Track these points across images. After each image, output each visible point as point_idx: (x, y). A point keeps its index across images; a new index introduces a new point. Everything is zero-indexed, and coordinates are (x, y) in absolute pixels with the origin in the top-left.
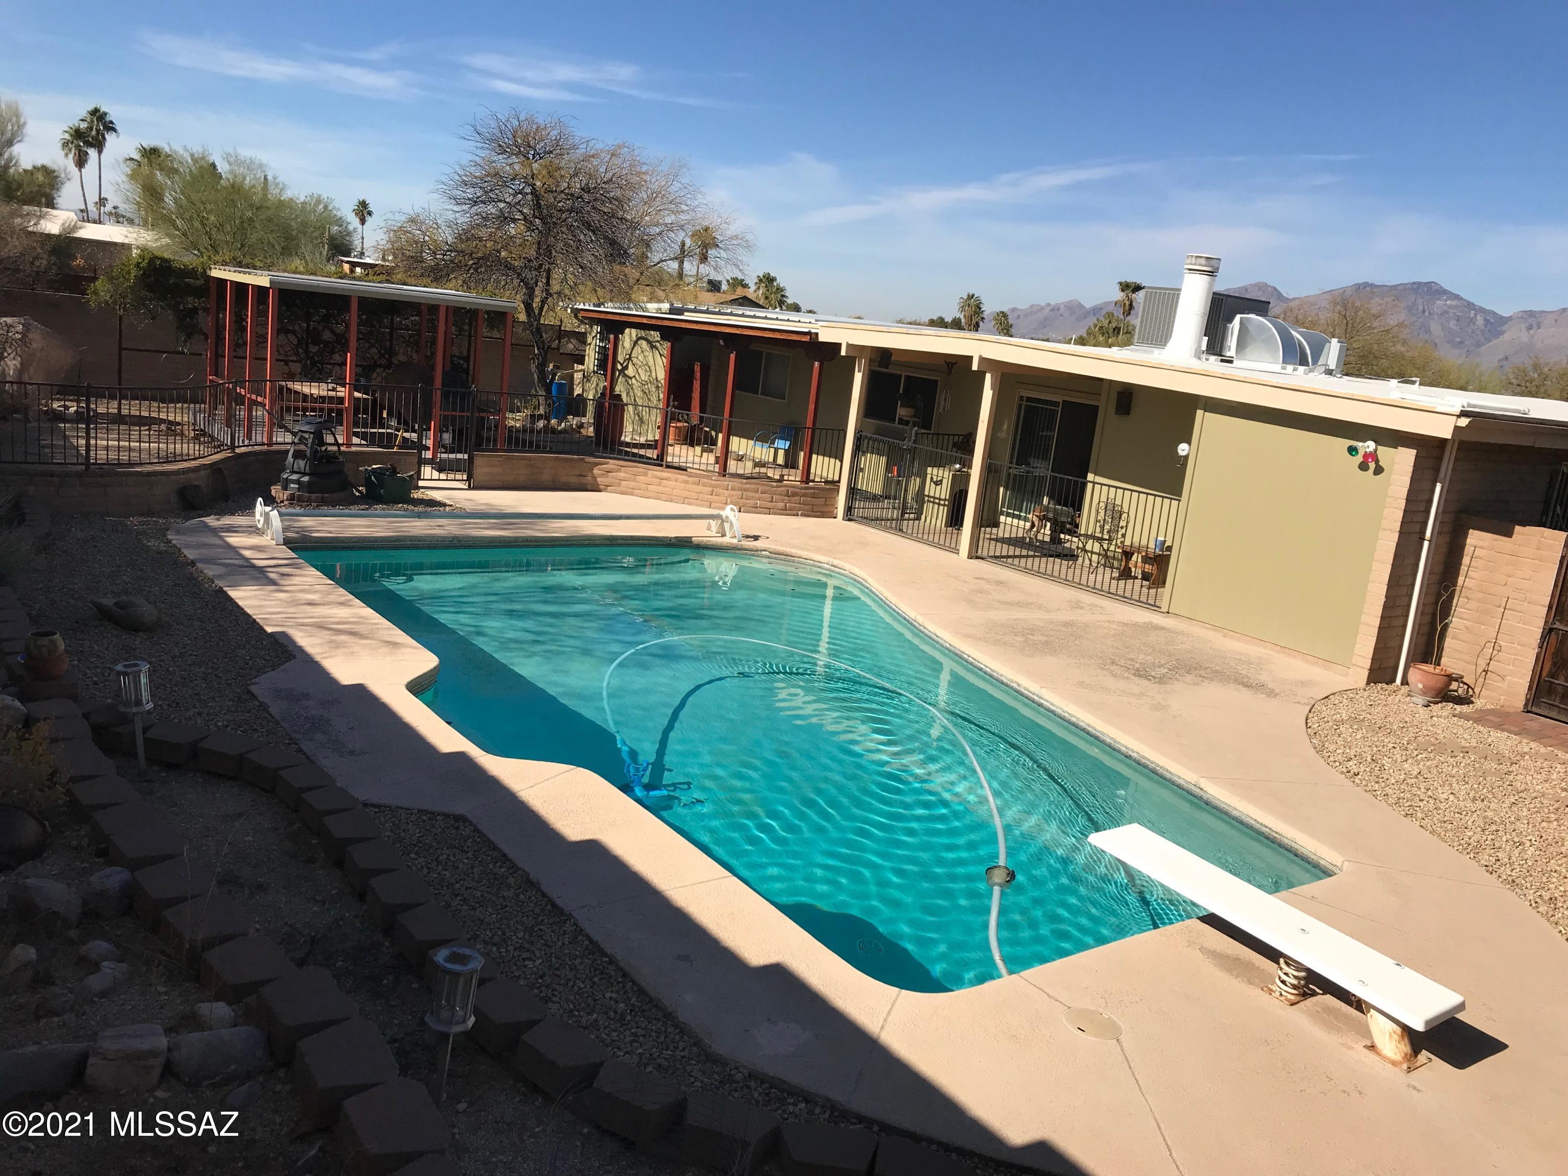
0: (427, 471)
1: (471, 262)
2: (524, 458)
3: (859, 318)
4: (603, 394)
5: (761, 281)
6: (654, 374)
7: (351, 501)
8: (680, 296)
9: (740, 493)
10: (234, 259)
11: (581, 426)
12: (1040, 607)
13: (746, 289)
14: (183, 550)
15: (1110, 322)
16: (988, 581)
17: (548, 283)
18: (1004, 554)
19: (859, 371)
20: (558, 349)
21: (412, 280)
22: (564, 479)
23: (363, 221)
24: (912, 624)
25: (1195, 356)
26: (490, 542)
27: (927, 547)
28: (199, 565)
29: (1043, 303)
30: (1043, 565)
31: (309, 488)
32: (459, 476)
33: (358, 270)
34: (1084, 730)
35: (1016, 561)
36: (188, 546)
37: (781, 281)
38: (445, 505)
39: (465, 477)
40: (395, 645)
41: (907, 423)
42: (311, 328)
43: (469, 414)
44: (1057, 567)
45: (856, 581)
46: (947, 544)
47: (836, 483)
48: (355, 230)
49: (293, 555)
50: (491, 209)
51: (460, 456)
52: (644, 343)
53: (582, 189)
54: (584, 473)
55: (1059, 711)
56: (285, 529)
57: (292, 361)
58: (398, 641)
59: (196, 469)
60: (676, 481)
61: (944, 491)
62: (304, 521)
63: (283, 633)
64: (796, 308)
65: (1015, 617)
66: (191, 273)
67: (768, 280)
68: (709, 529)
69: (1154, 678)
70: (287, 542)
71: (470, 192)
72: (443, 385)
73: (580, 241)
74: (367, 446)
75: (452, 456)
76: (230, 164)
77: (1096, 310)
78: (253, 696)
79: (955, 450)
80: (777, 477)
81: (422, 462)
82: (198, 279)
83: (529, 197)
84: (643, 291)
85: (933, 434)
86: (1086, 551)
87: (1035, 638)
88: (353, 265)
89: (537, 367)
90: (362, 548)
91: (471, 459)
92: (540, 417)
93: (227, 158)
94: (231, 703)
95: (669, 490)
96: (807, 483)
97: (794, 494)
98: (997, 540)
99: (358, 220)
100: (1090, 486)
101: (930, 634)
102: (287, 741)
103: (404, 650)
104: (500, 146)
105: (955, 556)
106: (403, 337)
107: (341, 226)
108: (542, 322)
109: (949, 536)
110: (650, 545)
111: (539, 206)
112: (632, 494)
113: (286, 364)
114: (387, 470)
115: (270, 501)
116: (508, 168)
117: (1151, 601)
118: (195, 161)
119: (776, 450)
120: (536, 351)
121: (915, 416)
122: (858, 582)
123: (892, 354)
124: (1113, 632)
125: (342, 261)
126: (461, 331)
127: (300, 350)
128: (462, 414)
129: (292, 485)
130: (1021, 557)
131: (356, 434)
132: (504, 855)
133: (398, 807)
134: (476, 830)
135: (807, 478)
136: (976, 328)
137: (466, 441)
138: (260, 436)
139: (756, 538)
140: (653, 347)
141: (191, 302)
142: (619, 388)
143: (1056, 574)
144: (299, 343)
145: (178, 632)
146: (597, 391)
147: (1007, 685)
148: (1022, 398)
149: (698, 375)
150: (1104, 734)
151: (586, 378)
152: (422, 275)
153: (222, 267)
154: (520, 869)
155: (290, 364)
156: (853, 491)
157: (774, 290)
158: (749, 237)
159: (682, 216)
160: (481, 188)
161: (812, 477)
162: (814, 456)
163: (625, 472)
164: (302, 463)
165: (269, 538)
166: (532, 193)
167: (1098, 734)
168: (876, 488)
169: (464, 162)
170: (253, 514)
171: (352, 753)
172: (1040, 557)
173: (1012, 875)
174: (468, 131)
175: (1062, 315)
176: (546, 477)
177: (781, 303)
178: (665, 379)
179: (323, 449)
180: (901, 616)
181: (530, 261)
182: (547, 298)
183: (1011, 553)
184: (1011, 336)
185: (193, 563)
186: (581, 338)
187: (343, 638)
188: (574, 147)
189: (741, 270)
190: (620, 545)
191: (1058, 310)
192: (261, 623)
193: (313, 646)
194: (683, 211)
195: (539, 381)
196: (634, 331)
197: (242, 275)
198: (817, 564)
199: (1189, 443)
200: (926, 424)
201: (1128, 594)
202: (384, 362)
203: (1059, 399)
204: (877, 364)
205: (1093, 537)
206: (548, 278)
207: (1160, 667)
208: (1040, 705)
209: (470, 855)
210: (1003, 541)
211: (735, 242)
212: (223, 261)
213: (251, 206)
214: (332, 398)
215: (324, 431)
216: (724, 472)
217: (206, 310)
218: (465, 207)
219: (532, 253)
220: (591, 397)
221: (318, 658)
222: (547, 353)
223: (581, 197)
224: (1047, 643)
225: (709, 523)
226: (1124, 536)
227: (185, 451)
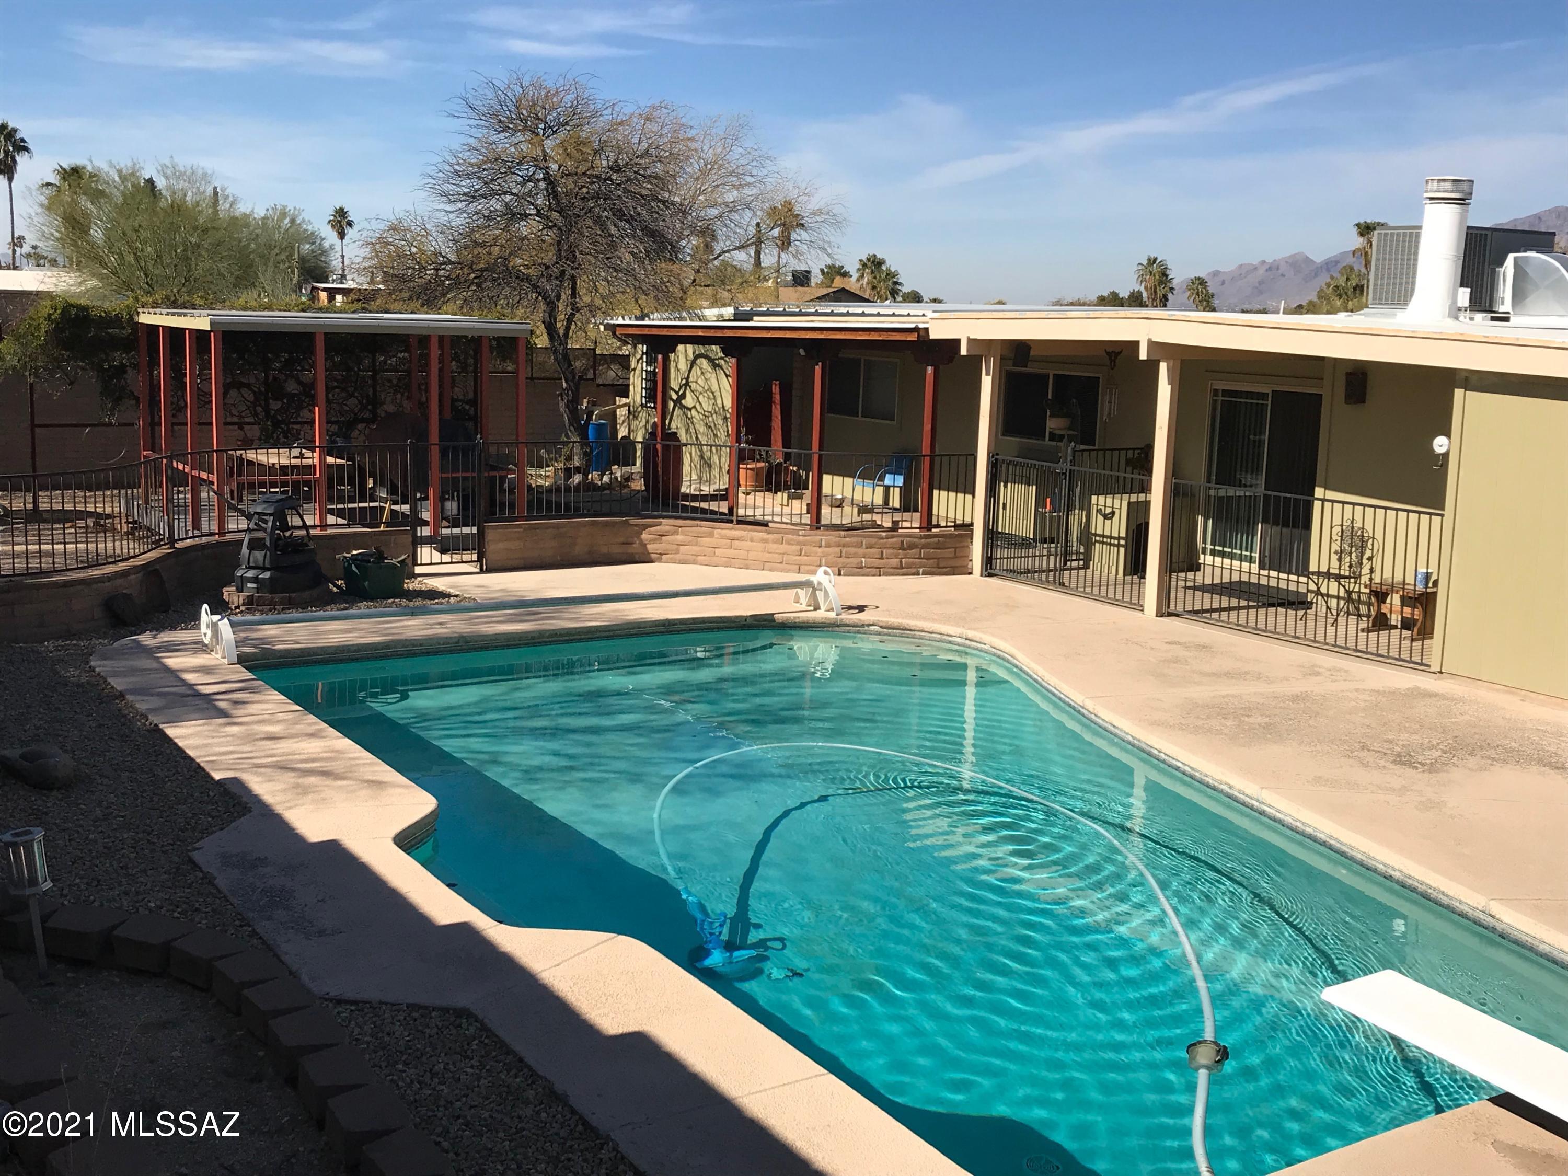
0: (426, 553)
1: (473, 276)
2: (547, 527)
3: (1001, 303)
4: (653, 434)
5: (864, 265)
6: (719, 402)
7: (326, 600)
8: (750, 295)
9: (838, 550)
10: (168, 298)
11: (628, 478)
12: (1259, 677)
13: (846, 279)
14: (109, 680)
15: (1348, 279)
16: (1186, 646)
17: (574, 294)
18: (1207, 606)
19: (988, 374)
20: (594, 380)
21: (396, 306)
22: (604, 550)
23: (342, 235)
24: (1079, 712)
25: (1450, 316)
26: (508, 640)
27: (1099, 605)
28: (130, 698)
29: (1255, 262)
30: (1261, 618)
31: (271, 586)
32: (466, 557)
33: (339, 298)
34: (1324, 844)
35: (1224, 615)
36: (116, 674)
37: (892, 264)
38: (449, 596)
39: (475, 557)
40: (378, 784)
41: (1061, 438)
42: (271, 378)
43: (475, 475)
44: (1281, 619)
45: (1001, 659)
46: (1127, 598)
47: (968, 527)
48: (332, 247)
49: (249, 675)
50: (496, 204)
51: (466, 530)
52: (704, 362)
53: (611, 168)
54: (630, 540)
55: (1288, 820)
56: (238, 644)
57: (249, 424)
58: (386, 779)
59: (124, 574)
60: (752, 541)
61: (1119, 527)
62: (266, 630)
63: (235, 779)
64: (916, 298)
65: (1224, 693)
66: (113, 321)
67: (874, 264)
68: (797, 601)
69: (1423, 764)
70: (243, 660)
71: (466, 185)
72: (442, 438)
73: (611, 235)
74: (348, 525)
75: (456, 531)
76: (167, 178)
77: (1329, 265)
78: (195, 866)
79: (1129, 469)
80: (889, 525)
81: (419, 541)
82: (124, 328)
83: (542, 185)
84: (702, 293)
85: (1097, 450)
86: (1322, 595)
87: (1251, 720)
88: (332, 293)
89: (567, 406)
90: (341, 661)
91: (481, 532)
92: (578, 470)
93: (163, 170)
94: (166, 876)
95: (742, 554)
96: (930, 530)
97: (911, 546)
98: (1195, 588)
99: (335, 234)
100: (1317, 505)
101: (1105, 725)
102: (237, 923)
103: (392, 791)
104: (500, 121)
105: (1139, 614)
106: (390, 381)
107: (313, 243)
108: (569, 346)
109: (1128, 587)
110: (719, 629)
111: (555, 194)
112: (695, 563)
113: (241, 428)
114: (371, 555)
115: (219, 607)
116: (513, 149)
117: (1416, 658)
118: (123, 178)
119: (887, 489)
120: (565, 385)
121: (1069, 429)
122: (1003, 659)
123: (1030, 348)
124: (1363, 704)
125: (318, 289)
126: (464, 368)
127: (259, 409)
128: (465, 475)
129: (249, 585)
130: (1229, 609)
131: (331, 512)
132: (521, 1060)
133: (381, 1003)
134: (484, 1028)
135: (928, 523)
136: (1164, 302)
137: (474, 507)
138: (209, 524)
139: (861, 609)
140: (715, 366)
141: (118, 358)
142: (676, 424)
143: (1280, 629)
144: (256, 399)
145: (101, 787)
146: (646, 430)
147: (1214, 789)
148: (1216, 391)
149: (777, 398)
150: (1352, 848)
151: (632, 414)
152: (411, 298)
153: (152, 310)
154: (541, 1077)
155: (246, 427)
156: (991, 536)
157: (883, 276)
158: (837, 210)
159: (747, 191)
160: (479, 178)
161: (934, 522)
162: (936, 492)
163: (684, 534)
164: (259, 555)
165: (219, 656)
166: (544, 179)
167: (1345, 849)
168: (1026, 529)
169: (456, 146)
170: (198, 627)
171: (322, 933)
172: (1257, 607)
173: (1223, 1054)
174: (458, 106)
175: (1283, 275)
176: (579, 549)
177: (894, 293)
178: (732, 407)
179: (288, 534)
180: (1064, 702)
181: (547, 267)
182: (573, 315)
183: (1216, 605)
184: (1214, 310)
185: (122, 696)
186: (624, 362)
187: (312, 780)
188: (596, 114)
189: (829, 255)
190: (679, 632)
191: (1278, 269)
192: (207, 768)
193: (273, 793)
194: (748, 184)
195: (571, 424)
196: (690, 348)
197: (175, 317)
198: (945, 639)
199: (1448, 435)
200: (1087, 437)
201: (1383, 651)
202: (367, 415)
203: (1266, 389)
204: (1011, 362)
205: (1328, 575)
206: (574, 289)
207: (1430, 749)
208: (1262, 813)
209: (475, 1062)
210: (1204, 588)
211: (818, 218)
212: (154, 303)
213: (196, 228)
214: (296, 467)
215: (288, 512)
216: (817, 523)
217: (135, 366)
218: (460, 205)
219: (549, 257)
220: (640, 439)
221: (279, 809)
222: (578, 384)
223: (610, 179)
224: (1267, 727)
225: (797, 593)
226: (1372, 570)
227: (110, 552)
